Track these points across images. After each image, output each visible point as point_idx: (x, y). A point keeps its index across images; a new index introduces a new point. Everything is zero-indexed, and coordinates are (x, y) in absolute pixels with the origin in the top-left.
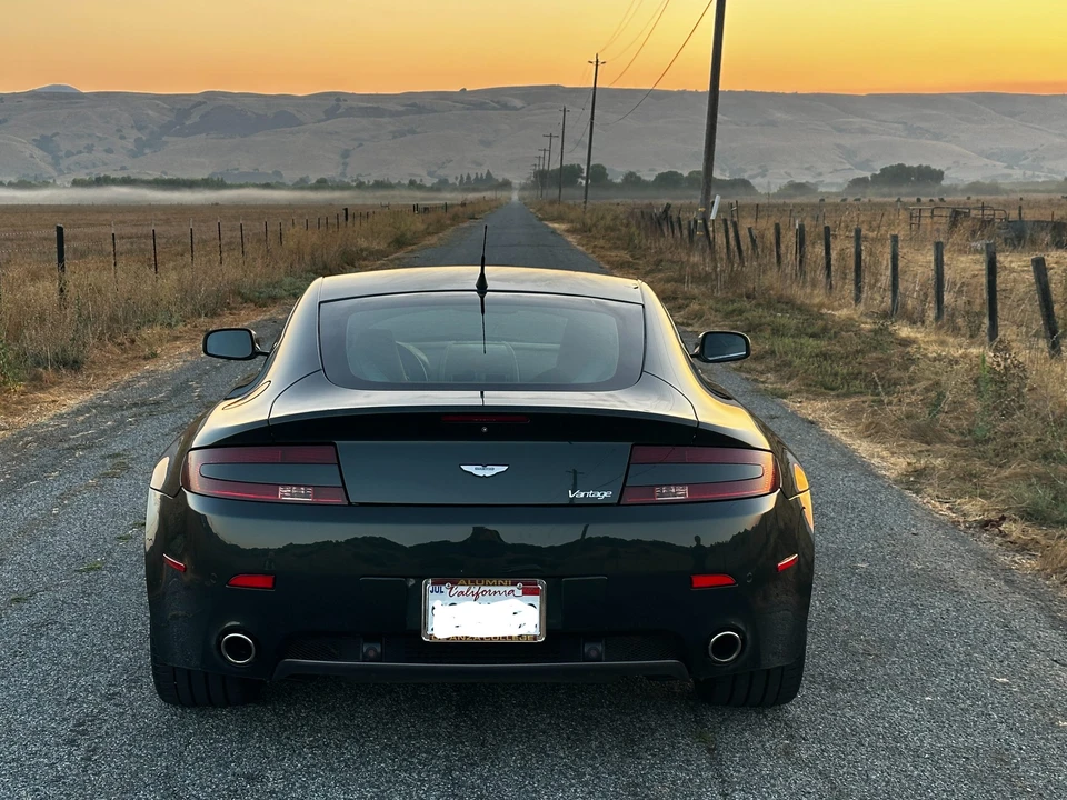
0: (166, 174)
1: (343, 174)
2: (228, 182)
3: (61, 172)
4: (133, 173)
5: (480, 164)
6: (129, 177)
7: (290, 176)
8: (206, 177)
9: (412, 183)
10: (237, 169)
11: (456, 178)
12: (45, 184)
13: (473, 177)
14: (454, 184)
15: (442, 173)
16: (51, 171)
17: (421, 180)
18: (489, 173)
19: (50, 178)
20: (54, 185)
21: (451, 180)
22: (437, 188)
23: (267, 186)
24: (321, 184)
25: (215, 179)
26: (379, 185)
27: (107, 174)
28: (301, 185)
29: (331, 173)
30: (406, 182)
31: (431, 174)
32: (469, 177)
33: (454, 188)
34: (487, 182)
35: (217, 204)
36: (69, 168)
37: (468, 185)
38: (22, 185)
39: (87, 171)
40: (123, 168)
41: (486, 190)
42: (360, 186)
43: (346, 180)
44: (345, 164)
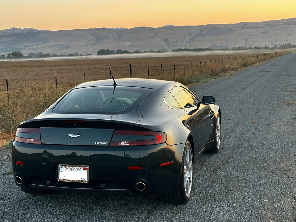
0: (196, 47)
1: (246, 45)
2: (213, 49)
3: (169, 48)
4: (188, 48)
5: (287, 41)
6: (186, 49)
7: (230, 47)
8: (207, 48)
9: (266, 47)
10: (216, 45)
11: (279, 45)
12: (165, 51)
13: (285, 45)
14: (279, 47)
15: (275, 44)
16: (167, 47)
17: (269, 46)
18: (289, 43)
19: (167, 50)
20: (168, 51)
21: (278, 46)
22: (273, 49)
23: (224, 50)
24: (239, 49)
25: (209, 48)
26: (256, 48)
27: (181, 48)
28: (233, 49)
29: (242, 45)
30: (264, 47)
31: (272, 44)
32: (283, 45)
33: (278, 48)
34: (289, 46)
35: (209, 55)
36: (171, 47)
37: (283, 47)
38: (159, 52)
39: (176, 47)
40: (185, 46)
41: (288, 48)
42: (250, 48)
43: (246, 47)
44: (247, 42)
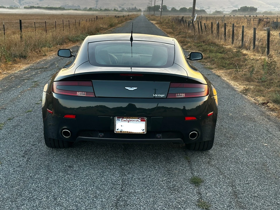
0: (49, 6)
1: (96, 7)
2: (66, 8)
3: (21, 5)
4: (40, 5)
5: (133, 5)
6: (39, 6)
7: (82, 7)
8: (60, 7)
9: (115, 9)
10: (68, 5)
11: (127, 8)
12: (17, 8)
13: (131, 8)
14: (126, 10)
15: (123, 7)
16: (18, 4)
17: (117, 9)
18: (135, 7)
19: (18, 6)
20: (19, 8)
21: (125, 9)
22: (121, 11)
23: (76, 10)
24: (90, 9)
25: (62, 7)
26: (106, 10)
27: (33, 5)
28: (85, 9)
29: (93, 6)
30: (113, 9)
31: (120, 7)
32: (130, 8)
33: (126, 11)
34: (135, 10)
35: (63, 14)
36: (23, 4)
37: (130, 10)
38: (11, 8)
39: (28, 5)
40: (38, 4)
41: (135, 12)
42: (101, 10)
43: (97, 8)
44: (97, 4)
